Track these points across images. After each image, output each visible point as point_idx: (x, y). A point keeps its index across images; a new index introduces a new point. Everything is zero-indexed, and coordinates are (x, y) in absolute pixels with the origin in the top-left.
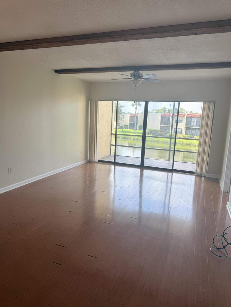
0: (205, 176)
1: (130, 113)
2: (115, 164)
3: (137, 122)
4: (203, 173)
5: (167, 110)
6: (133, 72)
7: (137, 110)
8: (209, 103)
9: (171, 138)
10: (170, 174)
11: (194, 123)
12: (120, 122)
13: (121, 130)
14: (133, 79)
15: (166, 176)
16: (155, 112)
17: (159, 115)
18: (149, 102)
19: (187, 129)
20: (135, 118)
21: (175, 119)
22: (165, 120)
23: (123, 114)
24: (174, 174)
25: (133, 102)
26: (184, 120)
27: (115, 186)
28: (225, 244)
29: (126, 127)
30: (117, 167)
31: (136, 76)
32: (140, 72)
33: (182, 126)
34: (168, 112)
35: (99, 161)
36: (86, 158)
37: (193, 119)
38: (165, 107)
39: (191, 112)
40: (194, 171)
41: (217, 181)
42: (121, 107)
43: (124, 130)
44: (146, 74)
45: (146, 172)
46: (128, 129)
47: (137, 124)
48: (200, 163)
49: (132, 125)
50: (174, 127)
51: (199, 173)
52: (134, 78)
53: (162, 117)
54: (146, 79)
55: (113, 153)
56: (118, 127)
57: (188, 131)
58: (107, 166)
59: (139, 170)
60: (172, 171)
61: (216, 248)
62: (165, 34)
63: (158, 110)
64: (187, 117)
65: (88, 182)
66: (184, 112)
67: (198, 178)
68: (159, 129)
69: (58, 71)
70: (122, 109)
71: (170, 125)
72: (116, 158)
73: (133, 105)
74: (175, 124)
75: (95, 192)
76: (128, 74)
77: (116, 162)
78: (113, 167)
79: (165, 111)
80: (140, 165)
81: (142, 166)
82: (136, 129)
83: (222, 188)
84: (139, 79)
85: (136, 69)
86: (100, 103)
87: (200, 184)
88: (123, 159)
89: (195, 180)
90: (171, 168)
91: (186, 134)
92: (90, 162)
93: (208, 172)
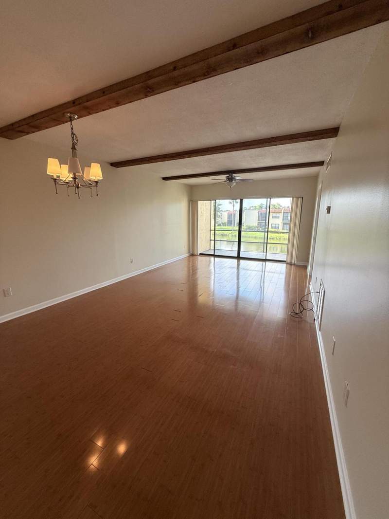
0: (294, 264)
1: (227, 211)
2: (214, 256)
3: (234, 219)
4: (293, 262)
5: (264, 206)
6: (228, 175)
7: (235, 207)
8: (297, 198)
9: (265, 232)
10: (264, 263)
12: (218, 219)
13: (219, 227)
14: (228, 182)
18: (243, 200)
19: (284, 223)
20: (233, 215)
22: (262, 216)
23: (221, 212)
24: (267, 263)
25: (231, 201)
26: (281, 216)
27: (215, 273)
28: (302, 309)
29: (224, 224)
30: (216, 259)
31: (230, 179)
32: (234, 175)
33: (279, 221)
35: (200, 254)
36: (189, 252)
38: (262, 204)
39: (285, 207)
40: (285, 260)
41: (305, 267)
42: (219, 205)
43: (223, 227)
44: (238, 177)
45: (242, 261)
46: (226, 226)
47: (234, 221)
48: (290, 252)
49: (230, 223)
51: (289, 261)
53: (259, 214)
54: (239, 180)
55: (212, 247)
56: (216, 225)
57: (285, 225)
58: (207, 258)
59: (236, 261)
60: (265, 260)
61: (295, 313)
62: (251, 147)
63: (256, 207)
64: (284, 213)
65: (191, 271)
66: (281, 207)
67: (288, 266)
68: (257, 225)
69: (165, 179)
70: (220, 207)
72: (215, 252)
73: (230, 203)
75: (197, 278)
76: (223, 177)
77: (215, 254)
78: (212, 258)
79: (261, 208)
80: (236, 256)
81: (239, 258)
82: (234, 226)
83: (308, 274)
84: (233, 181)
85: (230, 173)
86: (200, 203)
87: (291, 270)
88: (222, 252)
89: (286, 267)
90: (265, 258)
91: (283, 229)
92: (193, 255)
93: (297, 261)
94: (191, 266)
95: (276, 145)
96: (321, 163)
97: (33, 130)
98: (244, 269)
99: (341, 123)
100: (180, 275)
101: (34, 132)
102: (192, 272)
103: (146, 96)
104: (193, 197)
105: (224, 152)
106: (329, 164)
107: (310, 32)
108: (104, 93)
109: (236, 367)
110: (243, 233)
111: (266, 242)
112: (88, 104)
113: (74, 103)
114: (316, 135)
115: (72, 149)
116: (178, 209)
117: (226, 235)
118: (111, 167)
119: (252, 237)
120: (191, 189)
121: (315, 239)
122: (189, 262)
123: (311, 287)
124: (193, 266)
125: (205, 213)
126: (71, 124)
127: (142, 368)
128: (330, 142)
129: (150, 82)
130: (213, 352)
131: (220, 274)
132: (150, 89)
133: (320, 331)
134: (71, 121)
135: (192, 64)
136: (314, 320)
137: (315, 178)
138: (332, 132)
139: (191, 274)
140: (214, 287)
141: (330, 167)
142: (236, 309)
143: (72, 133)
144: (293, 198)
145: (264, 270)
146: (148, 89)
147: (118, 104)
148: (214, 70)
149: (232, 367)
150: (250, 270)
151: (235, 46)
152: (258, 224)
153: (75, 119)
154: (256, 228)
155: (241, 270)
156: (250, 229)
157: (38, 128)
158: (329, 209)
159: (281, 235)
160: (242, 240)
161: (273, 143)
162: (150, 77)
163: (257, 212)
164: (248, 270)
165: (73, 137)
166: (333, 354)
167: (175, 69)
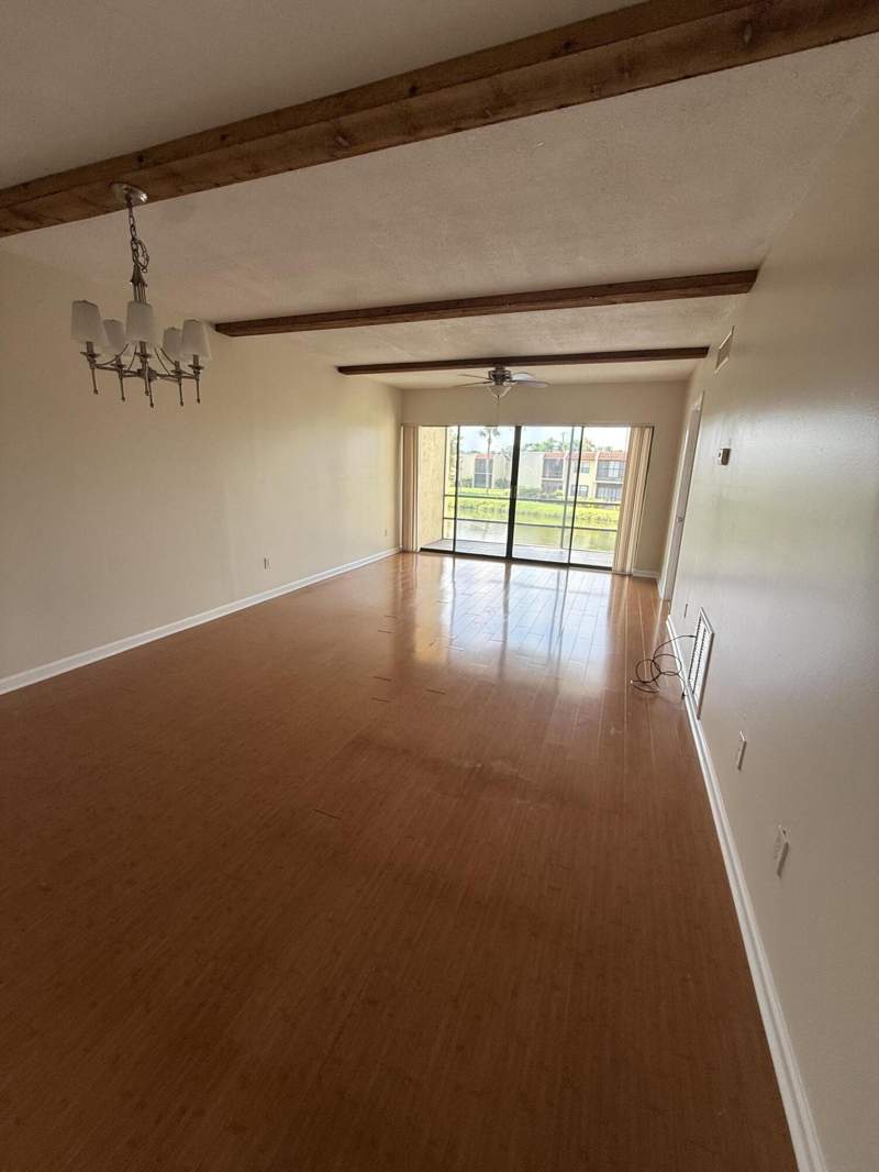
0: (630, 575)
1: (475, 452)
2: (454, 554)
3: (491, 471)
4: (628, 570)
5: (557, 444)
6: (493, 369)
7: (492, 445)
8: (642, 428)
9: (565, 503)
10: (563, 572)
11: (615, 471)
12: (461, 472)
13: (462, 489)
14: (493, 383)
15: (556, 576)
16: (530, 448)
17: (540, 457)
18: (523, 428)
19: (599, 485)
20: (487, 461)
21: (574, 465)
22: (552, 467)
24: (572, 572)
25: (482, 428)
26: (593, 467)
27: (455, 596)
28: (656, 673)
30: (457, 561)
31: (499, 378)
32: (507, 368)
33: (588, 479)
34: (560, 449)
35: (422, 550)
36: (397, 545)
37: (612, 464)
38: (551, 440)
39: (609, 449)
40: (610, 565)
41: (653, 583)
43: (468, 489)
44: (517, 373)
45: (515, 568)
46: (472, 487)
47: (491, 476)
48: (621, 549)
49: (480, 480)
50: (573, 482)
51: (619, 568)
52: (496, 380)
53: (545, 461)
54: (519, 382)
57: (602, 489)
58: (436, 559)
59: (502, 566)
61: (641, 681)
62: (558, 304)
63: (537, 445)
64: (599, 461)
65: (401, 590)
66: (593, 449)
67: (617, 578)
68: (540, 487)
69: (344, 370)
71: (564, 478)
72: (457, 545)
73: (482, 434)
74: (573, 476)
75: (419, 604)
76: (483, 373)
77: (457, 550)
78: (448, 560)
79: (551, 448)
80: (504, 555)
81: (509, 559)
82: (490, 487)
83: (662, 595)
84: (505, 383)
85: (499, 364)
86: (423, 431)
87: (621, 588)
88: (469, 545)
89: (613, 582)
90: (566, 561)
91: (596, 497)
92: (404, 552)
93: (636, 567)
94: (400, 577)
95: (615, 303)
96: (701, 352)
97: (23, 224)
98: (522, 585)
99: (764, 259)
100: (375, 597)
101: (23, 230)
102: (404, 592)
103: (333, 158)
104: (409, 415)
105: (494, 313)
106: (723, 353)
107: (749, 30)
108: (223, 138)
109: (528, 802)
110: (519, 505)
111: (569, 524)
112: (177, 165)
113: (140, 159)
114: (704, 286)
115: (132, 281)
116: (372, 443)
117: (472, 508)
118: (218, 334)
119: (529, 514)
120: (403, 396)
121: (681, 520)
122: (397, 567)
123: (670, 624)
124: (403, 579)
125: (432, 454)
126: (131, 216)
127: (317, 811)
128: (730, 304)
129: (346, 121)
130: (474, 769)
131: (471, 595)
132: (345, 138)
133: (699, 718)
134: (130, 206)
135: (458, 83)
136: (683, 695)
137: (682, 385)
138: (740, 280)
139: (400, 595)
140: (452, 625)
141: (726, 359)
142: (501, 674)
143: (133, 239)
144: (633, 427)
145: (562, 588)
146: (341, 140)
147: (257, 171)
148: (511, 104)
149: (518, 802)
150: (537, 588)
151: (569, 47)
152: (543, 486)
153: (140, 203)
154: (539, 495)
155: (512, 588)
156: (531, 495)
157: (37, 220)
158: (726, 456)
159: (592, 510)
160: (517, 519)
161: (609, 298)
162: (350, 109)
163: (542, 456)
164: (532, 587)
165: (135, 251)
166: (740, 768)
167: (413, 91)
